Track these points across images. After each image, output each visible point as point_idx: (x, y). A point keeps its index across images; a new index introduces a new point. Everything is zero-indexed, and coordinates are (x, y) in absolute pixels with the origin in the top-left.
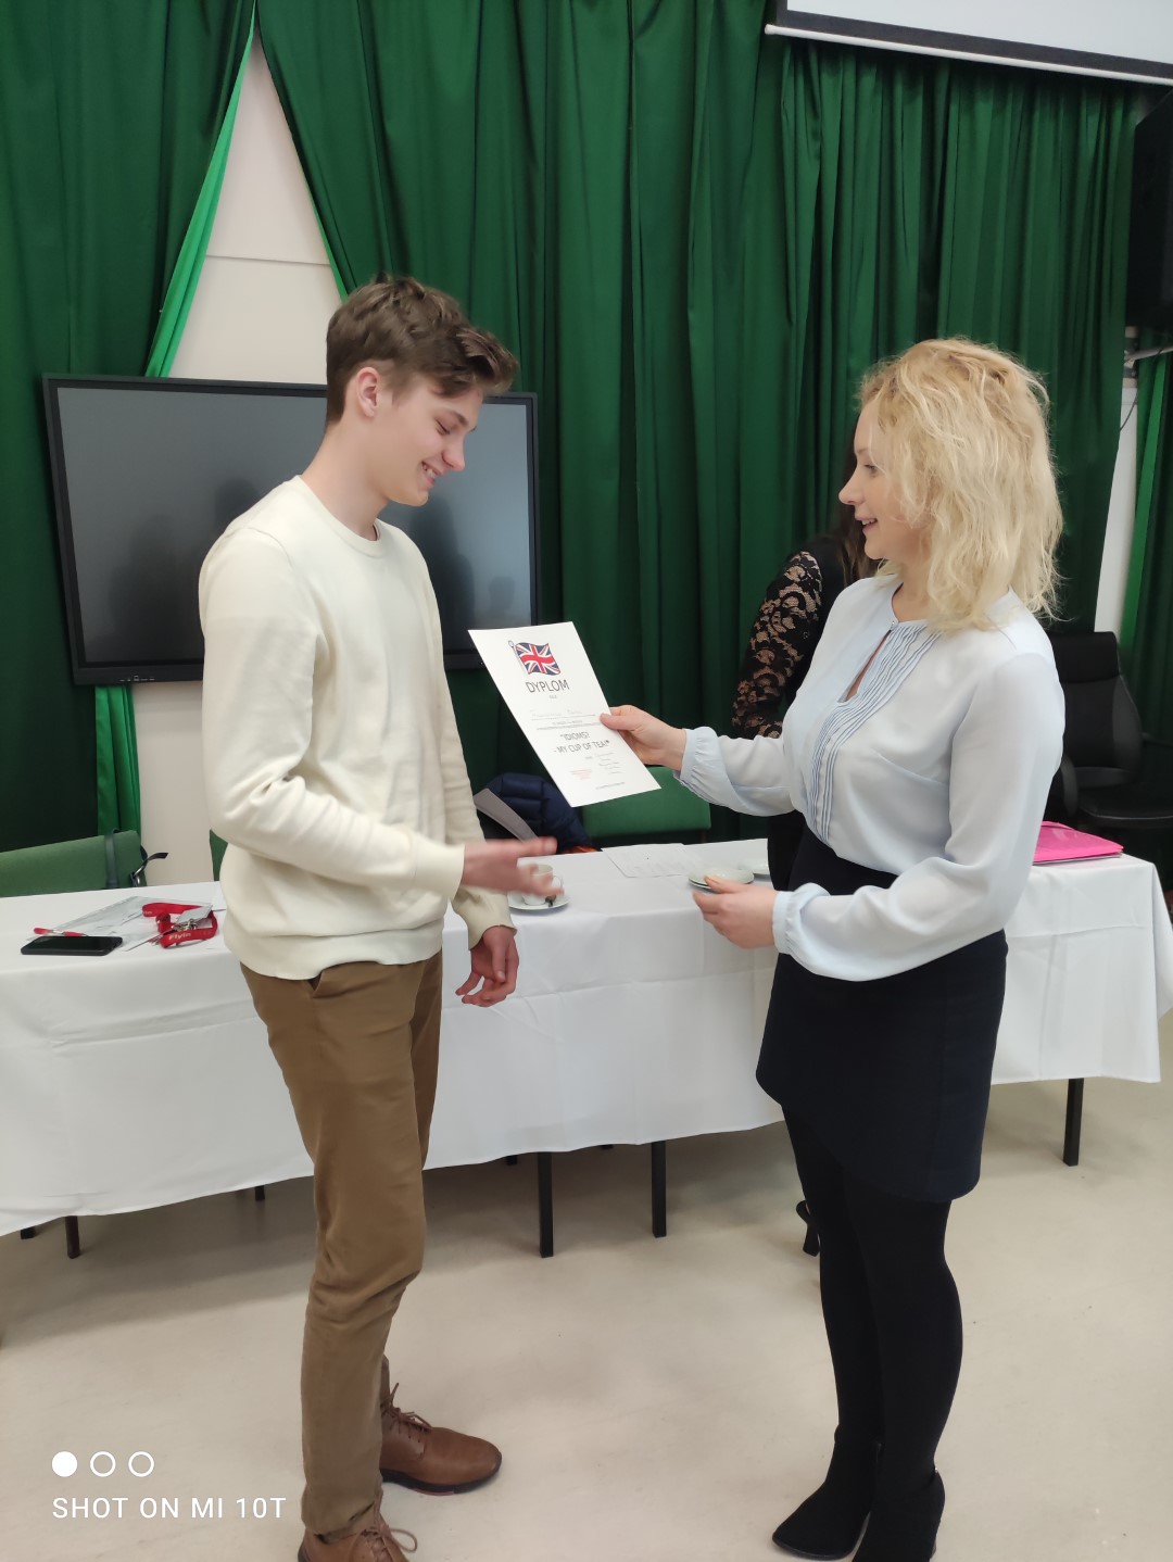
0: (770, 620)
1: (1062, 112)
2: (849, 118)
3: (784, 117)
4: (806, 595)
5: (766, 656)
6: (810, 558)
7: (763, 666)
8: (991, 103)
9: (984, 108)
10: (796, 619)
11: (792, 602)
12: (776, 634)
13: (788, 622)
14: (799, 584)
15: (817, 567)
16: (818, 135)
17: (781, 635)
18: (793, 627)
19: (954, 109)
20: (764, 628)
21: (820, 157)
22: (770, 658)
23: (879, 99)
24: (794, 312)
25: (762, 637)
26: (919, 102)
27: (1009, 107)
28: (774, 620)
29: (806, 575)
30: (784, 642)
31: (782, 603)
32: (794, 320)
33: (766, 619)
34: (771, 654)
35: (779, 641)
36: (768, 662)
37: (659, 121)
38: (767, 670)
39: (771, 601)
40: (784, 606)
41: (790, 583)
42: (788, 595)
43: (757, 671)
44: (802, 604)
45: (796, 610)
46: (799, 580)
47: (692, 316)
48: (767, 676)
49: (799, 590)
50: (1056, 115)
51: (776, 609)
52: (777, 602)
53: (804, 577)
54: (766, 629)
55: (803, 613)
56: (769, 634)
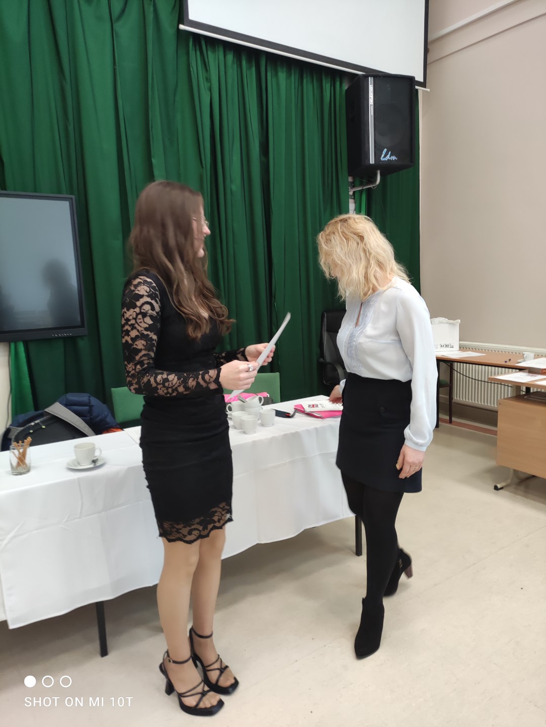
0: (136, 322)
1: (315, 81)
2: (222, 73)
3: (191, 69)
4: (153, 302)
5: (140, 344)
6: (149, 280)
7: (140, 350)
8: (285, 74)
9: (282, 75)
10: (151, 317)
11: (147, 308)
12: (142, 329)
13: (149, 321)
14: (148, 296)
15: (154, 285)
16: (208, 80)
17: (146, 329)
18: (151, 322)
19: (269, 74)
20: (133, 327)
21: (210, 90)
22: (143, 345)
23: (235, 66)
24: (204, 162)
25: (134, 333)
26: (254, 69)
27: (293, 76)
28: (138, 321)
29: (150, 290)
30: (149, 333)
31: (140, 309)
32: (204, 166)
33: (133, 322)
34: (143, 342)
35: (145, 333)
36: (143, 347)
37: (129, 64)
38: (143, 352)
39: (132, 310)
40: (142, 311)
41: (142, 296)
42: (143, 304)
43: (137, 355)
44: (153, 308)
45: (150, 312)
46: (147, 294)
47: (154, 161)
48: (144, 355)
49: (149, 300)
50: (313, 81)
51: (137, 314)
52: (137, 310)
53: (150, 292)
54: (136, 328)
55: (154, 313)
56: (138, 331)
